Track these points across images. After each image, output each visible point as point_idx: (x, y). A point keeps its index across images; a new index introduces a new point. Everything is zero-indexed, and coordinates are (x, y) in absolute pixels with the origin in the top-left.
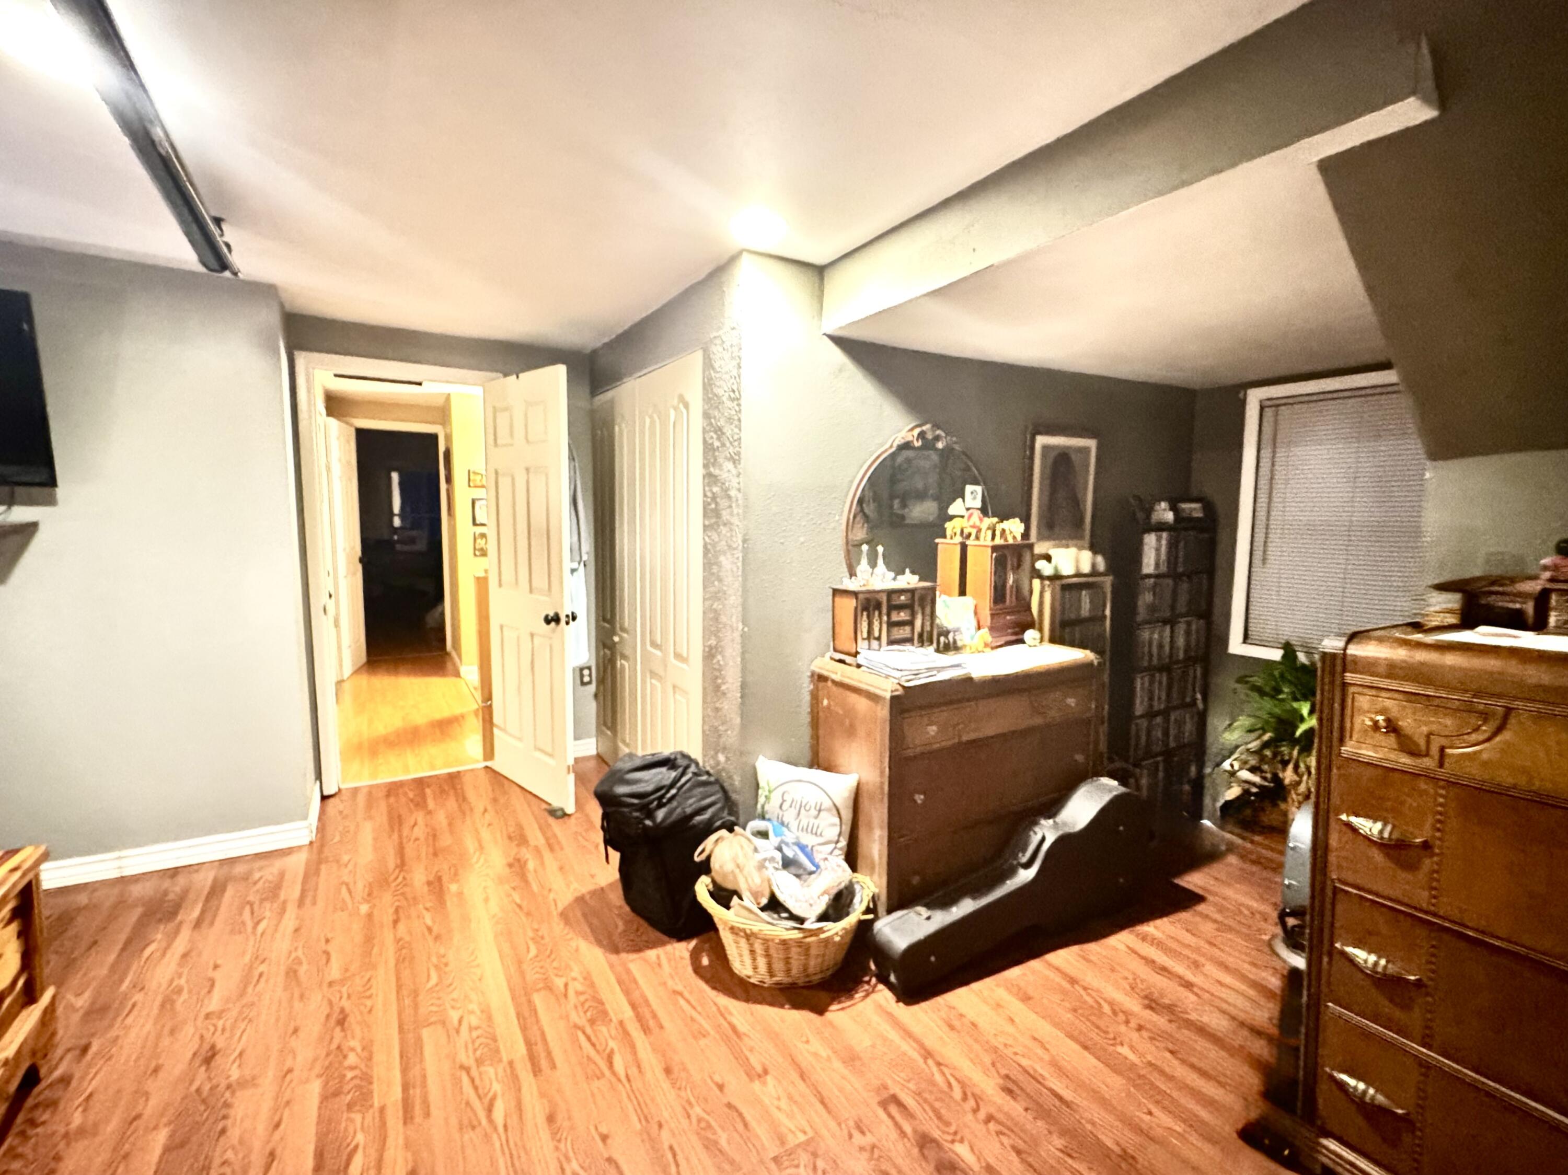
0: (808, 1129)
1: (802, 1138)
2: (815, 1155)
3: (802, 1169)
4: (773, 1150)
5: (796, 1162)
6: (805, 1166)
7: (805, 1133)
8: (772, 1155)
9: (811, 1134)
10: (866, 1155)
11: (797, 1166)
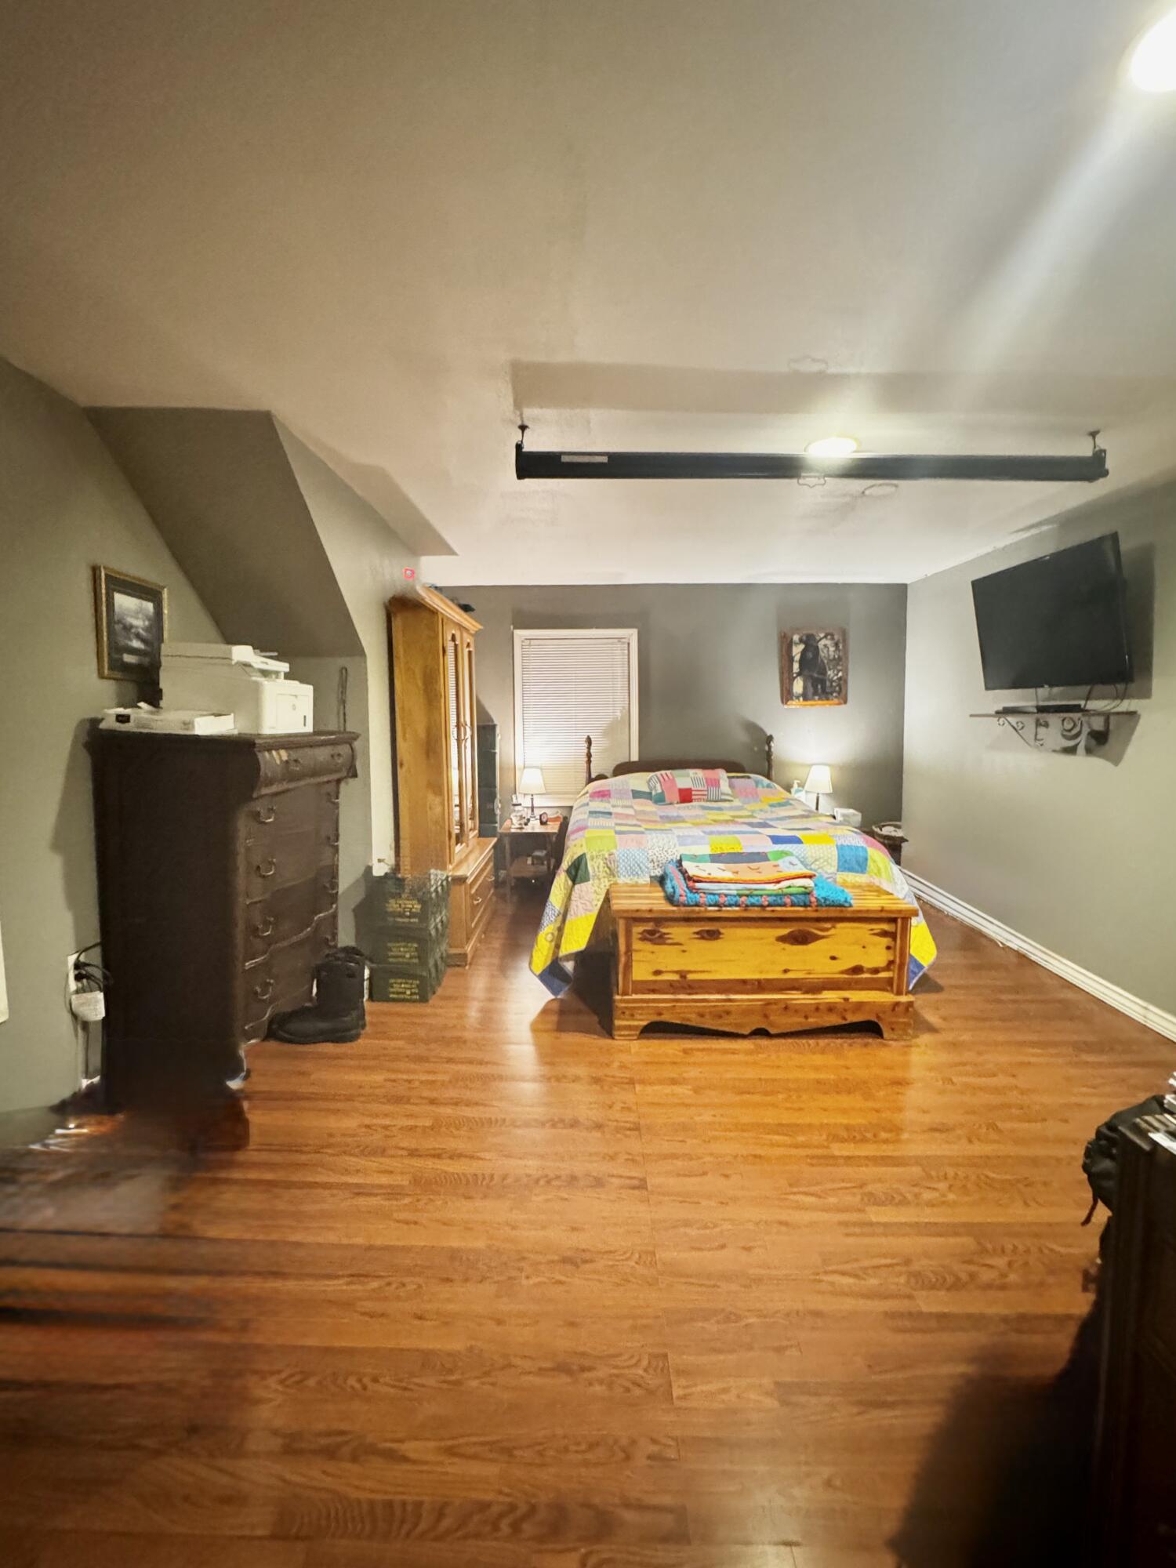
0: (683, 1404)
1: (677, 1392)
2: (651, 1392)
3: (641, 1372)
4: (674, 1359)
5: (651, 1371)
6: (642, 1377)
7: (679, 1398)
8: (670, 1356)
9: (677, 1403)
10: (624, 1442)
11: (645, 1370)
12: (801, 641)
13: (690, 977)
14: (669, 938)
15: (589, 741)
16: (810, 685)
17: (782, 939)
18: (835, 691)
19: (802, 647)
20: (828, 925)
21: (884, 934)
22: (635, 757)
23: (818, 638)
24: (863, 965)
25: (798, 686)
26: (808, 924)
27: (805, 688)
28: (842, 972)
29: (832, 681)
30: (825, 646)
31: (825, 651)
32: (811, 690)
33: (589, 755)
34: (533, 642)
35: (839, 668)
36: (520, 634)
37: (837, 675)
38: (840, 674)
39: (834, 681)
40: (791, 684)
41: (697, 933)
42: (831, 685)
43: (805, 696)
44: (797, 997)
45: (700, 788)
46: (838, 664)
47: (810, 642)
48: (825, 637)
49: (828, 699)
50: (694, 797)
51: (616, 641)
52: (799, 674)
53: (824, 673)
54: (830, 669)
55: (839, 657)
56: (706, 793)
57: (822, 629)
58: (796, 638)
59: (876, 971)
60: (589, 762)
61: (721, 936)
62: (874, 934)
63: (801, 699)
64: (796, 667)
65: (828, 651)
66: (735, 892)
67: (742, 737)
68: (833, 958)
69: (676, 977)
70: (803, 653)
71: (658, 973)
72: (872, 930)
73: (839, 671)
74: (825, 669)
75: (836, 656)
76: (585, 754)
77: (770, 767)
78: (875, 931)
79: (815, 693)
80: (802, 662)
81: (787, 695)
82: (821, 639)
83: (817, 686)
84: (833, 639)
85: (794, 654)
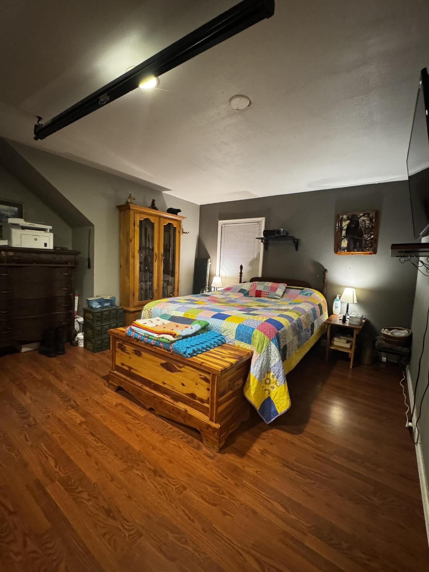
12: (348, 218)
13: (133, 371)
14: (127, 350)
15: (241, 267)
16: (352, 243)
17: (162, 365)
18: (368, 247)
19: (348, 222)
20: (181, 365)
21: (206, 380)
22: (260, 275)
23: (359, 216)
24: (197, 394)
25: (344, 244)
26: (173, 361)
27: (348, 244)
28: (187, 394)
29: (366, 241)
30: (363, 220)
31: (363, 223)
32: (352, 246)
33: (241, 273)
34: (226, 225)
35: (372, 233)
36: (221, 222)
37: (370, 237)
38: (372, 236)
39: (368, 241)
40: (340, 242)
41: (134, 350)
42: (366, 243)
43: (349, 249)
44: (168, 399)
45: (266, 291)
46: (371, 231)
47: (354, 220)
48: (364, 216)
49: (363, 251)
50: (262, 295)
51: (256, 223)
52: (345, 237)
53: (362, 236)
54: (365, 234)
55: (372, 226)
56: (268, 293)
57: (361, 212)
58: (345, 217)
59: (202, 400)
60: (241, 276)
61: (142, 355)
62: (201, 378)
63: (346, 251)
64: (344, 233)
65: (365, 223)
66: (143, 334)
67: (311, 269)
68: (183, 385)
69: (127, 369)
70: (349, 225)
71: (123, 364)
72: (201, 375)
73: (371, 235)
74: (362, 233)
75: (370, 226)
76: (239, 272)
77: (324, 285)
78: (202, 377)
79: (355, 247)
80: (347, 230)
81: (338, 249)
82: (361, 217)
83: (357, 243)
84: (368, 216)
85: (343, 226)
